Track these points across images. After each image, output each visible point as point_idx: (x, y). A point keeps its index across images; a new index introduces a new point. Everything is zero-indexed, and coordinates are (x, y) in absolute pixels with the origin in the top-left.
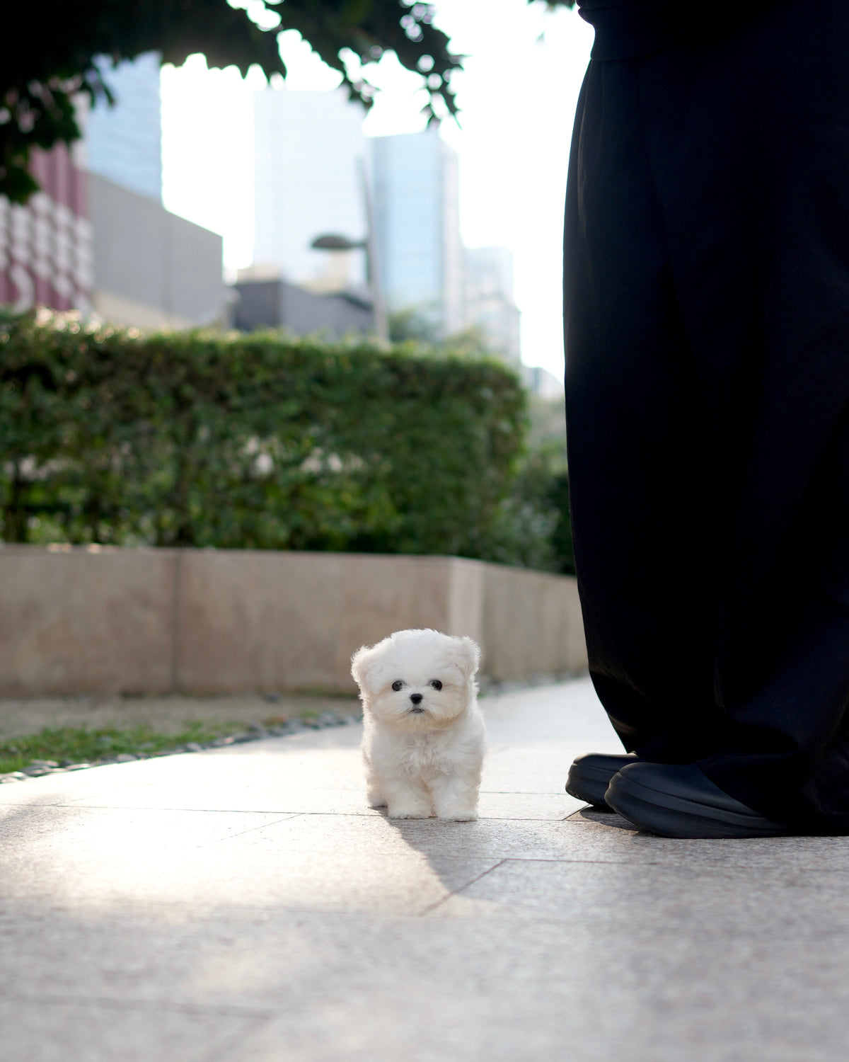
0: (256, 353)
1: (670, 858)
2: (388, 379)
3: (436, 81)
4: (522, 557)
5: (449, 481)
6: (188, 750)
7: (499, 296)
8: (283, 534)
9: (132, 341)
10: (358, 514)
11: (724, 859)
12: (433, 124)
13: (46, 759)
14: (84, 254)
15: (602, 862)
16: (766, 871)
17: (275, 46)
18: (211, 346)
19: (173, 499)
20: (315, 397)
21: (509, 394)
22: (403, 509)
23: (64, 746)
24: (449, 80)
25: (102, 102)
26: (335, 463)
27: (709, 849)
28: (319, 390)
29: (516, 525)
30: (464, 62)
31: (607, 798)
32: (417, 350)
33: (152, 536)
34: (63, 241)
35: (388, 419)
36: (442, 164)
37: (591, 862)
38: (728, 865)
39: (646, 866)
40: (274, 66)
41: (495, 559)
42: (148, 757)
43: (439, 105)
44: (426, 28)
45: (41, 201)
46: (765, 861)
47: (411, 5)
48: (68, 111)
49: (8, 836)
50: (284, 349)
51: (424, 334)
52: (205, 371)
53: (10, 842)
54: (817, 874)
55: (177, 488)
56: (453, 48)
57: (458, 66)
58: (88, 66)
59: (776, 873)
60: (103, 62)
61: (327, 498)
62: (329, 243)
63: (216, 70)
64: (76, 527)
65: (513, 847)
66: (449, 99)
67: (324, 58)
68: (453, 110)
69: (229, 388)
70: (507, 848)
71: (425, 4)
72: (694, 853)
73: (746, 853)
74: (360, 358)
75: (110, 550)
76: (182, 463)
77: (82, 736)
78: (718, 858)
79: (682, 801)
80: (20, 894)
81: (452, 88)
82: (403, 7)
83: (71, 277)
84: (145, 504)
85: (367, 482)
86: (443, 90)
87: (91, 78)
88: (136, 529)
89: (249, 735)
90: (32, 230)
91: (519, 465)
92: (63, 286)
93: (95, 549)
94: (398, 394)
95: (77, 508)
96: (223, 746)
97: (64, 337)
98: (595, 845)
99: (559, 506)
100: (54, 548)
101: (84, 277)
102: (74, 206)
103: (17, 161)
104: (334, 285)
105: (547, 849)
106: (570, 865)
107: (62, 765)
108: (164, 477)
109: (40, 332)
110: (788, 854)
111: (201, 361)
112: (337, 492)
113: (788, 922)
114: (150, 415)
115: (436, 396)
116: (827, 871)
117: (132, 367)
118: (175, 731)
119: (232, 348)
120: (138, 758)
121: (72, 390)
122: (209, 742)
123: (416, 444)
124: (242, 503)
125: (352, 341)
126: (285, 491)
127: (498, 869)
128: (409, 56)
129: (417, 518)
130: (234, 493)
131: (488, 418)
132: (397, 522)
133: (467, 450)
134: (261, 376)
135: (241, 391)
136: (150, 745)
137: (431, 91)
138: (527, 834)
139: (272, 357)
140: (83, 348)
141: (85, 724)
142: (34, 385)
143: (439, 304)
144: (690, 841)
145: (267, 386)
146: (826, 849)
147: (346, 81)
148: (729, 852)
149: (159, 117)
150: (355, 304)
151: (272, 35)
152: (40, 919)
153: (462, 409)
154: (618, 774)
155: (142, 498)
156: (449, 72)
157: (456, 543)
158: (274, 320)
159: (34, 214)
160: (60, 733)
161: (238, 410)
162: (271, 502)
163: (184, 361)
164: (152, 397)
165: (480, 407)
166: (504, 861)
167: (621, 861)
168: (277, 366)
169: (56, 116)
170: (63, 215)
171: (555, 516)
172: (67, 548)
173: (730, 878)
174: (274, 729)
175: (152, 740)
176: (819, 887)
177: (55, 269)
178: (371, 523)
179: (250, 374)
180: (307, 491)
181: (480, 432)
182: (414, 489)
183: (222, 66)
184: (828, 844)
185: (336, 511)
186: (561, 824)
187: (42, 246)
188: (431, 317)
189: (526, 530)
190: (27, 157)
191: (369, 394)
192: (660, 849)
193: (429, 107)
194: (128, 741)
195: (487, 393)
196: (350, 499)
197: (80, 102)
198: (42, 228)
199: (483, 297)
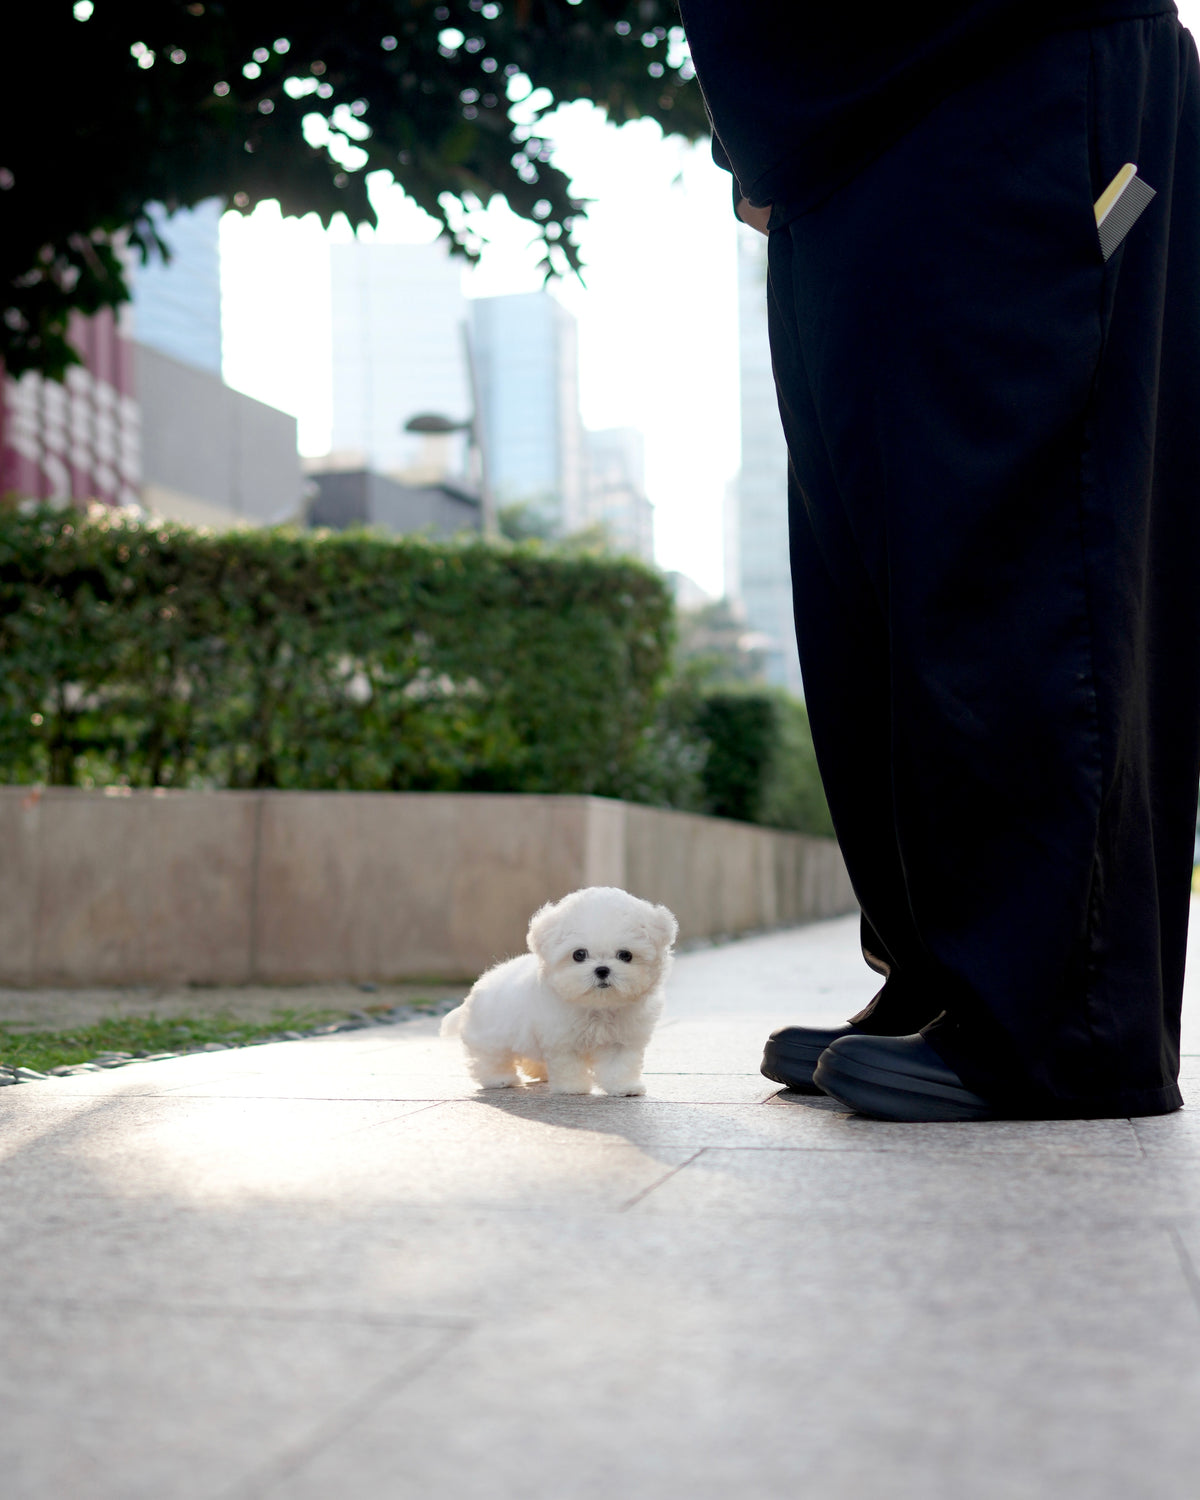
0: (350, 554)
1: (901, 1145)
2: (509, 584)
3: (554, 230)
4: (669, 795)
5: (584, 706)
6: (287, 1039)
7: (627, 487)
8: (384, 771)
9: (202, 541)
10: (473, 746)
11: (966, 1144)
12: (552, 279)
13: (118, 1050)
14: (130, 440)
15: (821, 1150)
16: (1019, 1157)
17: (362, 190)
18: (298, 546)
19: (249, 729)
20: (422, 607)
21: (654, 601)
22: (530, 739)
23: (133, 1037)
24: (570, 228)
25: (155, 257)
26: (446, 685)
27: (945, 1134)
28: (425, 597)
29: (662, 757)
30: (588, 208)
31: (817, 1078)
32: (543, 550)
33: (223, 777)
34: (105, 425)
35: (508, 632)
36: (557, 330)
37: (808, 1150)
38: (972, 1151)
39: (873, 1154)
40: (361, 212)
41: (636, 799)
42: (242, 1045)
43: (559, 257)
44: (542, 167)
45: (77, 377)
46: (1016, 1146)
47: (525, 139)
48: (115, 268)
49: (99, 1129)
50: (382, 549)
51: (541, 532)
52: (291, 576)
53: (104, 1136)
54: (1080, 1160)
55: (257, 717)
56: (574, 192)
57: (581, 213)
58: (139, 214)
59: (1032, 1159)
60: (155, 210)
61: (438, 728)
62: (427, 425)
63: (292, 219)
64: (133, 767)
65: (710, 1134)
66: (571, 252)
67: (420, 203)
68: (575, 264)
69: (319, 597)
70: (703, 1136)
71: (541, 139)
72: (928, 1138)
73: (989, 1137)
74: (474, 559)
75: (176, 795)
76: (262, 688)
77: (153, 1027)
78: (959, 1143)
79: (908, 1078)
80: (133, 1193)
81: (575, 238)
82: (515, 142)
83: (115, 468)
84: (217, 736)
85: (482, 710)
86: (564, 241)
87: (142, 229)
88: (203, 767)
89: (353, 1024)
90: (68, 413)
91: (665, 686)
92: (105, 479)
93: (160, 793)
94: (517, 602)
95: (131, 744)
96: (325, 1034)
97: (122, 536)
98: (808, 1130)
99: (711, 735)
100: (112, 791)
101: (131, 467)
102: (118, 383)
103: (54, 328)
104: (430, 476)
105: (752, 1136)
106: (784, 1154)
107: (138, 1055)
108: (241, 704)
109: (92, 531)
110: (1039, 1138)
111: (285, 564)
112: (448, 719)
113: (1060, 1214)
114: (222, 630)
115: (566, 604)
116: (1093, 1156)
117: (202, 573)
118: (262, 1020)
119: (322, 548)
120: (230, 1047)
121: (130, 600)
122: (309, 1029)
123: (542, 662)
124: (334, 735)
125: (464, 540)
126: (383, 720)
127: (699, 1159)
128: (522, 200)
129: (545, 751)
130: (325, 723)
131: (629, 628)
132: (521, 754)
133: (603, 668)
134: (357, 581)
135: (333, 600)
136: (237, 1035)
137: (549, 242)
138: (721, 1119)
139: (369, 559)
140: (143, 551)
141: (153, 1014)
142: (84, 594)
143: (555, 498)
144: (920, 1125)
145: (363, 593)
146: (1084, 1133)
147: (447, 232)
148: (970, 1137)
149: (217, 277)
150: (456, 497)
151: (358, 178)
152: (164, 1220)
153: (596, 618)
154: (828, 1050)
155: (214, 728)
156: (571, 220)
157: (590, 781)
158: (363, 516)
159: (70, 393)
160: (125, 1024)
161: (330, 622)
162: (370, 733)
163: (264, 565)
164: (226, 608)
165: (618, 617)
166: (704, 1150)
167: (844, 1147)
168: (378, 569)
169: (99, 273)
170: (104, 395)
171: (706, 746)
172: (126, 792)
173: (978, 1165)
174: (383, 1017)
175: (238, 1029)
176: (1087, 1175)
177: (96, 459)
178: (489, 757)
179: (345, 580)
180: (410, 720)
181: (620, 647)
182: (541, 715)
183: (300, 214)
184: (1084, 1126)
185: (448, 744)
186: (760, 1108)
187: (80, 432)
188: (547, 513)
189: (672, 764)
190: (65, 323)
191: (487, 603)
192: (887, 1135)
193: (547, 260)
194: (212, 1031)
195: (626, 600)
196: (466, 730)
197: (127, 256)
198: (80, 409)
199: (608, 489)
